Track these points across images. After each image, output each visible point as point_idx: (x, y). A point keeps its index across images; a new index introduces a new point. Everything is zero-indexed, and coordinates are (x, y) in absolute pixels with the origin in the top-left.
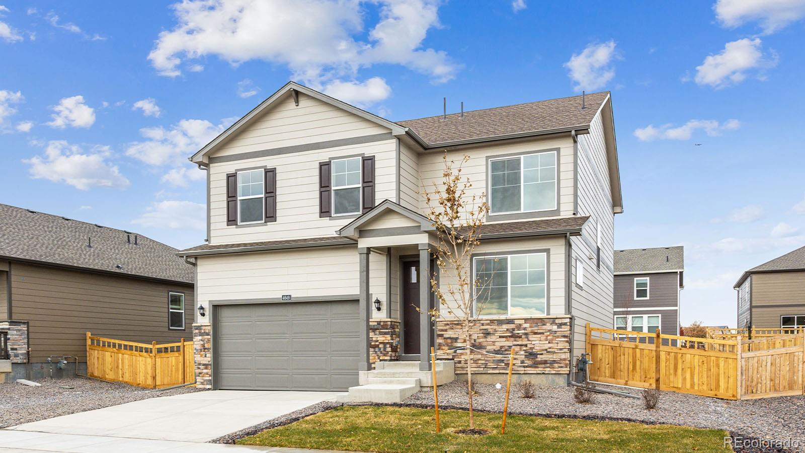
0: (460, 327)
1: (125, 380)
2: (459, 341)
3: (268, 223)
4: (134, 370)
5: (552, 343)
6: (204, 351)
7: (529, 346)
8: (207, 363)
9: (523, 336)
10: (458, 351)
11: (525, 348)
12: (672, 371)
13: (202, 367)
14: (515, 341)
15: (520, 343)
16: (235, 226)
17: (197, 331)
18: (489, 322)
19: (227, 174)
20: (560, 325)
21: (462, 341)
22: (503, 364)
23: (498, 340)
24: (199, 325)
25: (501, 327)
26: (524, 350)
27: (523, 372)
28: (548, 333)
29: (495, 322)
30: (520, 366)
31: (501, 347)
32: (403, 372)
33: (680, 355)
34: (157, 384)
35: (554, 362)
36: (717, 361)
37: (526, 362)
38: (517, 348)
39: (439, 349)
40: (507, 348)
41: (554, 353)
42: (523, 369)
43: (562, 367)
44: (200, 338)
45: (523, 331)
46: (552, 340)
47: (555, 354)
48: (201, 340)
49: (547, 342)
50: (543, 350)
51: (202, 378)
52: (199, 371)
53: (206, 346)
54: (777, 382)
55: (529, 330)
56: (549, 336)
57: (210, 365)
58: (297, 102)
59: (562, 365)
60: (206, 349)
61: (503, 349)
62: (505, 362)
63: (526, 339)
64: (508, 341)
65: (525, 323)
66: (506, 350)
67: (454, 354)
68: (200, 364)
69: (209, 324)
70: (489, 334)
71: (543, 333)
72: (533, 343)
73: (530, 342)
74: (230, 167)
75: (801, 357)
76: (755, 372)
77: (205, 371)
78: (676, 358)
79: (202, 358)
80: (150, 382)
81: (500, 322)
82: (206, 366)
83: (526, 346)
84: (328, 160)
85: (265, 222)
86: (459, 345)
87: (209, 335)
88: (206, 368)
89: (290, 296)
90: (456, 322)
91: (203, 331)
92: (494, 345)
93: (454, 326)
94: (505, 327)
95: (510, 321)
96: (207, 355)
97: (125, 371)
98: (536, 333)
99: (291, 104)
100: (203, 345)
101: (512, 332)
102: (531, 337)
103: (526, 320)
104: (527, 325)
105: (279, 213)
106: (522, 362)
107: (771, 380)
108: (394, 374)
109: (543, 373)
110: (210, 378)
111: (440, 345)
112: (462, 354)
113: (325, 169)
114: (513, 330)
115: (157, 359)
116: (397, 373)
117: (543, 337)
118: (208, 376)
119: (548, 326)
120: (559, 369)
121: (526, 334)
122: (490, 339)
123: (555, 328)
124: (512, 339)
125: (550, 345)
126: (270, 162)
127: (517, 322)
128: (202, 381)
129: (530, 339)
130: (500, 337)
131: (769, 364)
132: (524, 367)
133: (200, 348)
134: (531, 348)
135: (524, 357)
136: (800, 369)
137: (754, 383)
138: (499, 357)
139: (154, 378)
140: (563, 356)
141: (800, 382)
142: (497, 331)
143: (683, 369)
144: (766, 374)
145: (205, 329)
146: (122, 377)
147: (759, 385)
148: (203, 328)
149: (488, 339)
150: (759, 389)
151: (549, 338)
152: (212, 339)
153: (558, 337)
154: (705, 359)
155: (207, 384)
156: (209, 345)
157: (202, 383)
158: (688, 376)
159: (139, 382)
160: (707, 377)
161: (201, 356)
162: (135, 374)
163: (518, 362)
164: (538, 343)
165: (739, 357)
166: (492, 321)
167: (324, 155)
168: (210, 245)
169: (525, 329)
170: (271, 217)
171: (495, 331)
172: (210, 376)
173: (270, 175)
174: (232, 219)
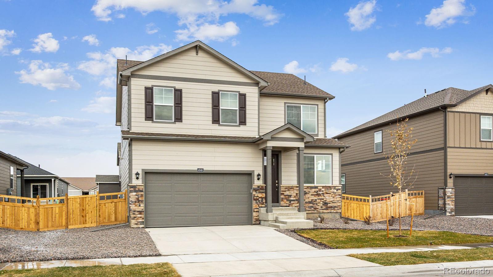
0: (292, 190)
1: (6, 226)
2: (292, 197)
3: (176, 123)
4: (16, 218)
5: (334, 198)
6: (138, 203)
7: (324, 199)
8: (141, 210)
9: (322, 195)
10: (292, 202)
11: (323, 201)
12: (346, 211)
13: (136, 213)
14: (318, 197)
15: (320, 198)
16: (151, 122)
17: (132, 189)
18: (306, 187)
19: (145, 87)
20: (337, 190)
21: (294, 197)
23: (311, 196)
24: (136, 185)
25: (312, 190)
26: (322, 201)
27: (322, 212)
28: (333, 193)
29: (309, 187)
30: (321, 209)
31: (312, 200)
33: (349, 203)
34: (40, 228)
35: (335, 207)
36: (363, 206)
37: (323, 207)
38: (319, 201)
39: (282, 201)
40: (315, 200)
41: (335, 202)
42: (322, 210)
43: (338, 209)
44: (135, 194)
45: (322, 192)
46: (334, 196)
47: (335, 203)
48: (136, 195)
49: (332, 197)
50: (331, 201)
51: (136, 221)
52: (134, 216)
53: (140, 199)
54: (383, 214)
55: (324, 192)
56: (333, 194)
57: (143, 211)
58: (197, 53)
59: (339, 208)
60: (140, 201)
61: (313, 201)
62: (314, 207)
63: (323, 196)
64: (315, 197)
65: (323, 188)
66: (314, 202)
67: (290, 204)
68: (135, 211)
69: (143, 185)
70: (306, 193)
71: (330, 193)
72: (326, 198)
73: (324, 198)
74: (149, 83)
75: (390, 204)
76: (376, 211)
77: (139, 216)
78: (348, 205)
79: (136, 207)
80: (32, 226)
81: (312, 188)
82: (140, 212)
83: (323, 199)
84: (217, 91)
85: (174, 122)
86: (292, 199)
87: (143, 192)
88: (140, 214)
89: (203, 169)
90: (291, 187)
91: (137, 189)
92: (309, 199)
93: (290, 189)
94: (314, 190)
95: (316, 187)
96: (141, 205)
97: (6, 219)
98: (327, 193)
99: (193, 53)
100: (138, 199)
101: (317, 193)
102: (326, 195)
103: (323, 187)
104: (323, 189)
105: (184, 117)
106: (322, 207)
107: (381, 214)
108: (288, 214)
109: (331, 212)
110: (143, 220)
111: (282, 199)
112: (293, 203)
113: (216, 97)
114: (317, 191)
116: (289, 213)
117: (330, 195)
118: (141, 219)
119: (332, 190)
120: (338, 210)
121: (323, 194)
122: (307, 196)
123: (335, 191)
124: (317, 196)
125: (333, 199)
126: (178, 85)
127: (319, 188)
128: (136, 222)
129: (325, 196)
130: (312, 195)
131: (380, 207)
132: (323, 209)
133: (135, 200)
134: (325, 201)
135: (322, 205)
136: (390, 209)
137: (375, 215)
138: (311, 205)
139: (38, 223)
140: (339, 204)
141: (390, 214)
142: (310, 192)
143: (350, 210)
144: (379, 211)
145: (138, 188)
147: (377, 216)
148: (138, 187)
149: (306, 196)
150: (377, 218)
151: (333, 195)
152: (144, 195)
153: (337, 195)
154: (358, 205)
155: (140, 224)
156: (143, 199)
157: (136, 224)
158: (352, 213)
159: (21, 227)
160: (359, 213)
161: (136, 205)
162: (17, 221)
163: (319, 207)
164: (328, 198)
165: (370, 205)
166: (308, 187)
167: (216, 88)
169: (323, 191)
170: (179, 118)
171: (309, 192)
172: (143, 219)
173: (178, 94)
174: (149, 117)
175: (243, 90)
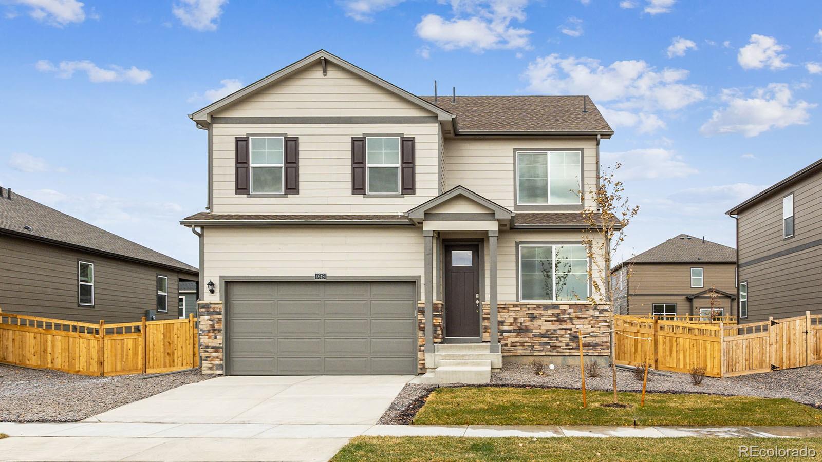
0: (506, 311)
1: (56, 367)
2: (505, 324)
3: (289, 195)
4: (70, 355)
5: (595, 327)
6: (213, 332)
7: (573, 330)
8: (218, 345)
9: (568, 321)
10: (505, 334)
11: (569, 332)
12: (668, 353)
13: (210, 350)
14: (561, 325)
15: (565, 327)
16: (246, 195)
17: (203, 310)
18: (535, 306)
19: (236, 138)
20: (601, 311)
21: (509, 324)
22: (550, 347)
23: (544, 323)
24: (208, 303)
25: (546, 312)
26: (569, 334)
27: (568, 354)
28: (591, 318)
29: (541, 307)
30: (566, 349)
31: (547, 331)
32: (473, 355)
34: (105, 371)
35: (597, 344)
36: (705, 344)
37: (571, 344)
38: (563, 332)
39: (484, 333)
40: (552, 331)
41: (597, 336)
42: (568, 351)
43: (604, 349)
44: (207, 317)
45: (568, 316)
46: (595, 324)
47: (597, 338)
48: (210, 320)
49: (590, 326)
50: (587, 334)
51: (209, 362)
52: (207, 354)
53: (216, 326)
54: (751, 361)
55: (573, 315)
56: (591, 320)
57: (222, 347)
58: (325, 71)
59: (604, 347)
60: (217, 330)
61: (549, 333)
62: (551, 344)
63: (571, 324)
64: (553, 325)
65: (569, 308)
66: (552, 334)
67: (500, 337)
68: (207, 347)
69: (221, 302)
70: (535, 318)
71: (586, 318)
72: (577, 327)
73: (574, 326)
74: (242, 130)
75: (768, 341)
76: (734, 353)
77: (215, 354)
78: (671, 342)
79: (210, 341)
80: (94, 368)
81: (546, 307)
82: (216, 349)
83: (571, 329)
84: (362, 136)
85: (285, 194)
86: (505, 328)
87: (220, 314)
88: (216, 351)
89: (325, 274)
90: (503, 306)
91: (211, 310)
92: (540, 329)
93: (501, 310)
94: (550, 312)
95: (556, 307)
96: (218, 337)
97: (56, 356)
98: (579, 318)
99: (318, 73)
100: (212, 326)
101: (557, 317)
102: (576, 321)
103: (571, 306)
104: (571, 311)
105: (301, 186)
106: (567, 345)
107: (746, 360)
109: (587, 355)
110: (222, 362)
111: (486, 328)
112: (508, 337)
113: (358, 145)
114: (559, 314)
115: (106, 342)
117: (586, 322)
118: (219, 360)
119: (591, 312)
120: (602, 351)
121: (570, 319)
122: (537, 322)
123: (597, 313)
124: (558, 323)
125: (593, 329)
126: (292, 130)
127: (561, 307)
128: (210, 366)
129: (575, 323)
130: (546, 321)
131: (744, 347)
132: (569, 349)
133: (207, 329)
134: (575, 332)
135: (568, 340)
136: (768, 350)
137: (734, 363)
138: (545, 340)
139: (101, 364)
140: (605, 339)
141: (768, 361)
142: (543, 316)
143: (677, 351)
144: (742, 355)
145: (214, 308)
146: (52, 363)
147: (738, 364)
148: (213, 306)
149: (535, 323)
150: (737, 367)
151: (592, 322)
152: (223, 320)
153: (600, 322)
154: (695, 343)
155: (217, 369)
156: (221, 326)
157: (210, 369)
158: (681, 357)
159: (77, 369)
160: (697, 357)
161: (210, 337)
162: (72, 359)
163: (563, 345)
164: (581, 327)
165: (722, 341)
166: (538, 306)
167: (358, 130)
168: (212, 213)
169: (569, 314)
170: (292, 187)
171: (541, 315)
172: (221, 360)
173: (292, 146)
174: (242, 188)
175: (408, 130)
